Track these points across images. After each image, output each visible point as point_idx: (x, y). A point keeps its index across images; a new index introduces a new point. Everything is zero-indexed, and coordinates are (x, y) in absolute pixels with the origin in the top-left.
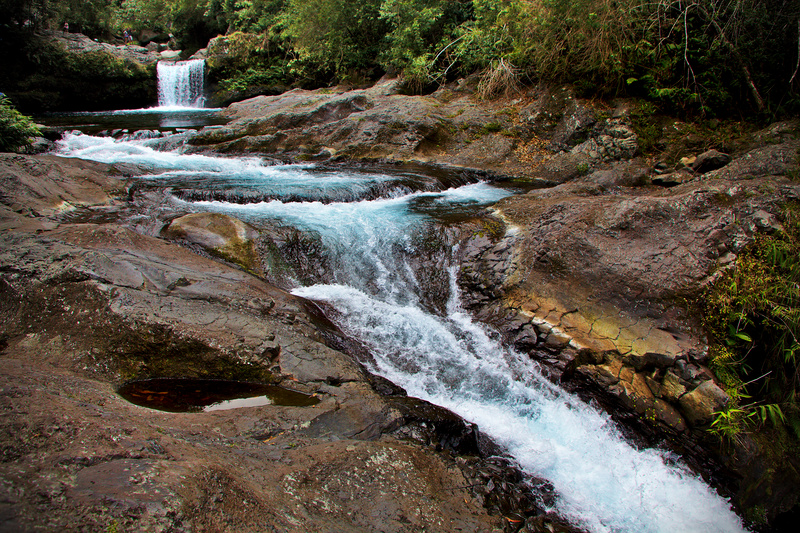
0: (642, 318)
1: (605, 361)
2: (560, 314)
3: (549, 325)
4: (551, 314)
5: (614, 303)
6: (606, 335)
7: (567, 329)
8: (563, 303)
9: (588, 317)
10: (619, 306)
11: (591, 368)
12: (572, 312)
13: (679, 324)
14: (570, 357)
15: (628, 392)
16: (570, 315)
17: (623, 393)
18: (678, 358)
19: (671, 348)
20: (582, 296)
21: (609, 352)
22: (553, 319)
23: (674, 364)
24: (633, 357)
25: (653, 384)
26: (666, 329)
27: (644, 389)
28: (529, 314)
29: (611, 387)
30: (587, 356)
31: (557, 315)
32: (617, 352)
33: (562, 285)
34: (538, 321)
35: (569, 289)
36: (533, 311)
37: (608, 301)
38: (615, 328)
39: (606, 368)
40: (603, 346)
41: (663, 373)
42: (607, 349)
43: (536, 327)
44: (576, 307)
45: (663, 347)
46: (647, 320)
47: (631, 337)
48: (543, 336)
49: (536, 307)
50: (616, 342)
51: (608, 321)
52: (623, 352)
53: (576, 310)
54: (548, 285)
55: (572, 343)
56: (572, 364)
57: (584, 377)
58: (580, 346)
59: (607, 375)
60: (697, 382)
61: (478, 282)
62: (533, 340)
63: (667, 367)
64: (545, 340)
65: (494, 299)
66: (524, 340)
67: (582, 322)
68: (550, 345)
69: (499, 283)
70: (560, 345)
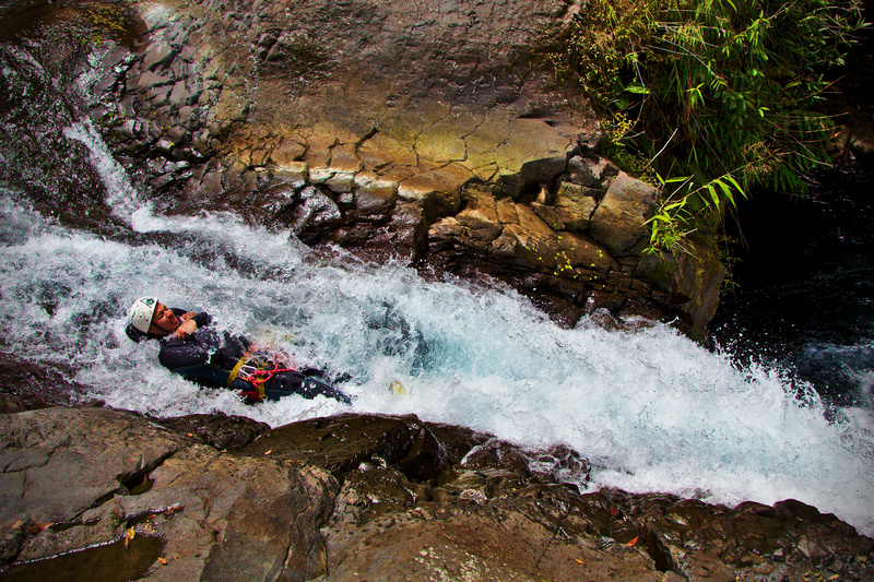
0: (490, 107)
1: (465, 203)
2: (351, 146)
3: (344, 175)
4: (336, 154)
5: (436, 97)
6: (446, 158)
7: (379, 171)
8: (345, 126)
9: (402, 136)
10: (445, 99)
11: (449, 223)
12: (368, 137)
13: (549, 99)
14: (411, 220)
15: (524, 243)
16: (367, 144)
17: (518, 247)
18: (571, 155)
19: (554, 143)
20: (376, 101)
21: (467, 185)
22: (345, 162)
23: (565, 169)
24: (504, 179)
25: (546, 212)
26: (534, 115)
27: (538, 224)
28: (296, 168)
29: (496, 243)
30: (435, 207)
31: (347, 152)
32: (476, 181)
33: (330, 93)
34: (320, 174)
35: (346, 96)
36: (298, 159)
37: (424, 96)
38: (454, 140)
39: (475, 214)
40: (454, 180)
41: (553, 190)
42: (463, 181)
43: (323, 187)
44: (372, 125)
45: (542, 145)
46: (497, 110)
47: (487, 146)
48: (346, 198)
49: (301, 149)
50: (468, 164)
51: (438, 131)
52: (486, 176)
53: (375, 131)
54: (303, 101)
55: (402, 191)
56: (421, 230)
57: (448, 243)
58: (420, 193)
59: (482, 226)
60: (605, 183)
61: (149, 139)
62: (334, 213)
63: (557, 176)
64: (353, 205)
65: (203, 161)
66: (318, 218)
67: (395, 149)
68: (368, 211)
69: (198, 126)
70: (386, 203)
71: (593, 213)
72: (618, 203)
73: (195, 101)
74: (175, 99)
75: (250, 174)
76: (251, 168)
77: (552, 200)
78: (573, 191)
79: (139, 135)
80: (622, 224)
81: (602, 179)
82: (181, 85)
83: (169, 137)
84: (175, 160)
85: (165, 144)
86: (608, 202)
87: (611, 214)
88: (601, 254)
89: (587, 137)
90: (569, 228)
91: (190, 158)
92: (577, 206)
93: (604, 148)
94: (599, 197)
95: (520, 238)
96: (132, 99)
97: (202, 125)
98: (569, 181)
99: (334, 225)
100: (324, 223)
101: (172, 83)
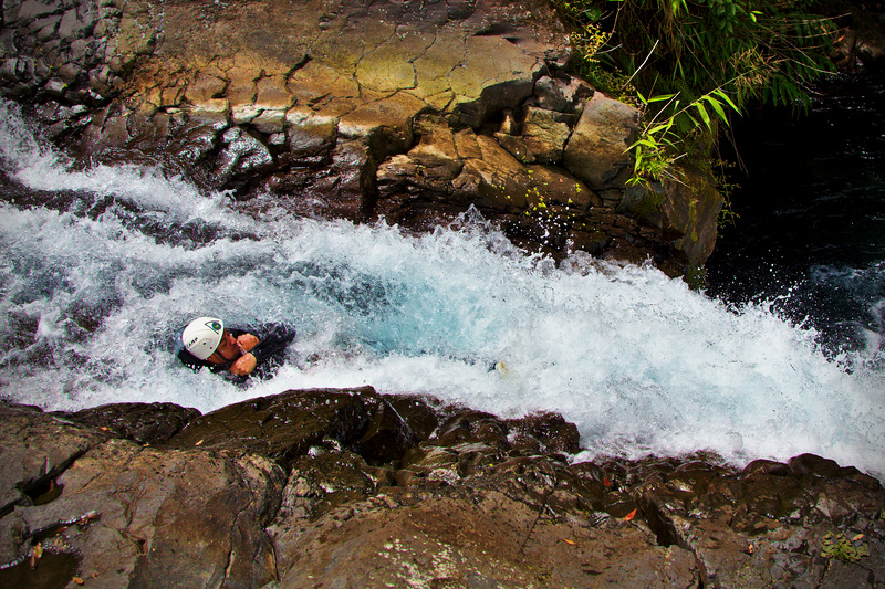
0: (442, 24)
1: (417, 137)
2: (280, 78)
3: (273, 112)
4: (263, 87)
5: (377, 16)
6: (393, 86)
7: (315, 105)
8: (272, 54)
9: (339, 63)
10: (388, 18)
11: (400, 160)
12: (300, 66)
13: (510, 12)
14: (355, 160)
15: (488, 180)
16: (299, 74)
17: (483, 185)
18: (537, 76)
19: (517, 63)
20: (306, 24)
21: (418, 116)
22: (273, 97)
23: (531, 93)
24: (462, 107)
25: (513, 143)
26: (493, 31)
27: (504, 158)
28: (216, 107)
29: (456, 182)
30: (383, 144)
31: (276, 84)
32: (429, 111)
33: (252, 16)
34: (244, 112)
35: (270, 19)
36: (218, 96)
37: (363, 15)
38: (402, 64)
39: (430, 149)
40: (403, 112)
41: (519, 117)
42: (413, 113)
43: (249, 127)
44: (304, 51)
45: (504, 66)
46: (450, 27)
47: (439, 70)
48: (278, 139)
49: (220, 84)
50: (419, 91)
51: (382, 55)
52: (441, 105)
53: (307, 59)
54: (220, 27)
55: (344, 127)
56: (368, 171)
57: (400, 185)
58: (364, 129)
59: (439, 163)
60: (578, 107)
61: (36, 80)
62: (263, 157)
63: (523, 101)
64: (286, 147)
65: (104, 103)
66: (246, 165)
67: (332, 78)
68: (305, 153)
69: (96, 62)
70: (325, 142)
71: (566, 142)
72: (595, 128)
73: (89, 32)
74: (65, 31)
75: (162, 117)
76: (163, 109)
77: (519, 129)
78: (543, 117)
79: (24, 76)
80: (601, 152)
81: (576, 101)
82: (71, 14)
83: (61, 77)
84: (69, 104)
85: (57, 86)
86: (584, 129)
87: (588, 142)
88: (578, 188)
89: (555, 54)
90: (541, 160)
91: (87, 101)
92: (548, 134)
93: (575, 66)
94: (572, 123)
95: (484, 175)
96: (12, 34)
97: (99, 62)
98: (538, 105)
99: (265, 172)
100: (252, 170)
101: (61, 12)
